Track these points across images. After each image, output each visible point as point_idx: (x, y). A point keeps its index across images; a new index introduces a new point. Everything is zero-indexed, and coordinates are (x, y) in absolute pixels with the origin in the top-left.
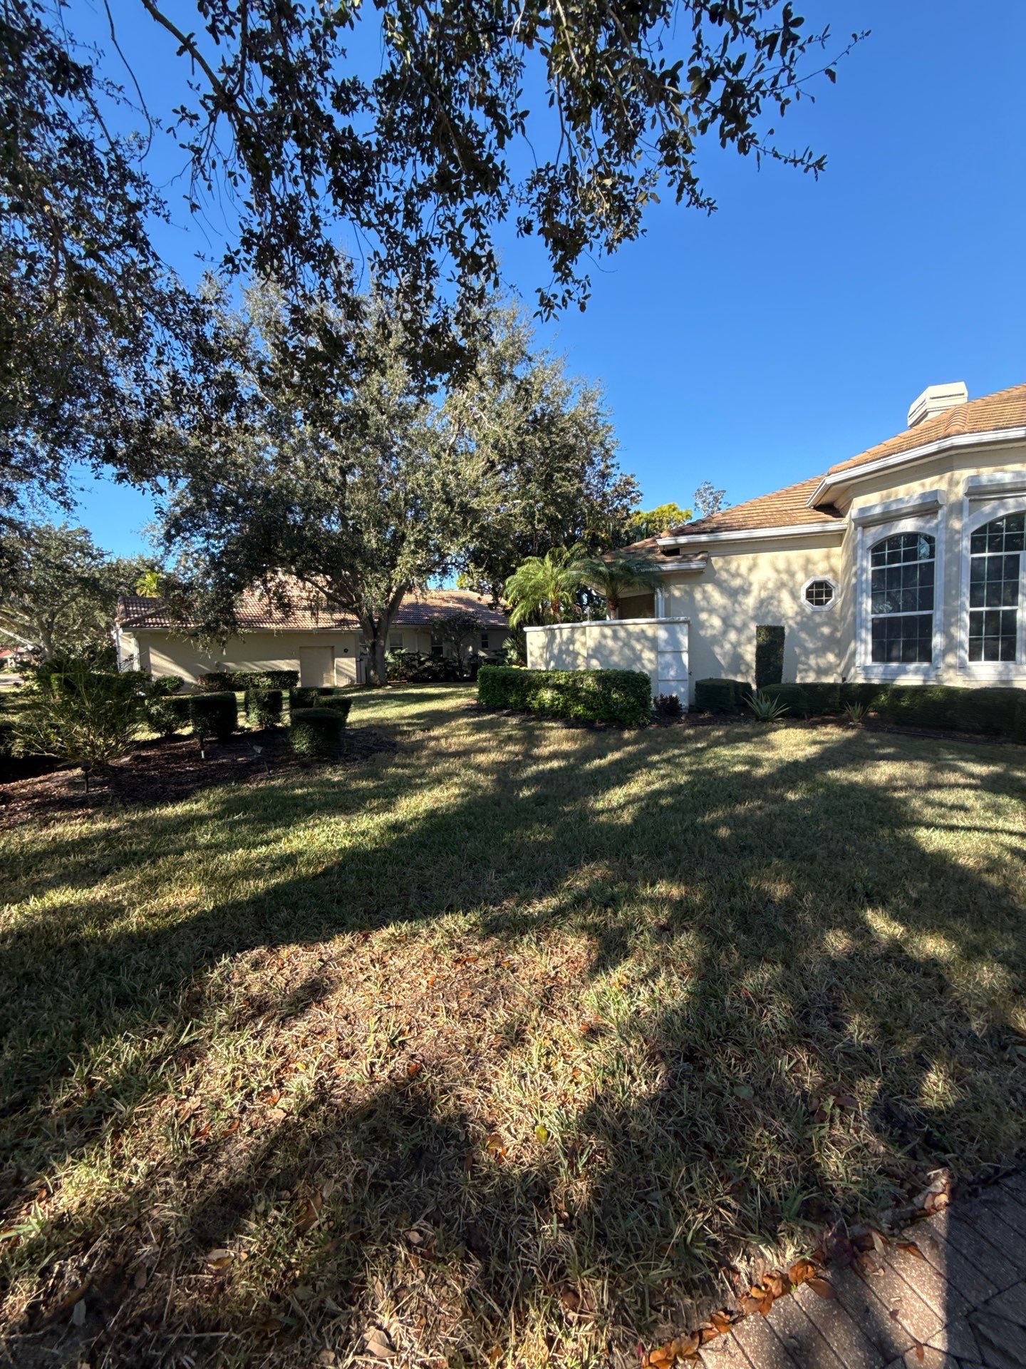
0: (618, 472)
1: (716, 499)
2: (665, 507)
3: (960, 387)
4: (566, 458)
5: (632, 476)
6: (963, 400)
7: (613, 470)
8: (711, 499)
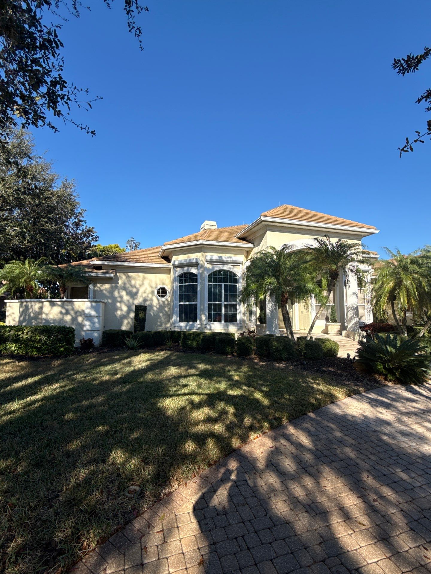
0: (85, 225)
1: (136, 246)
2: (113, 245)
3: (214, 223)
4: (50, 212)
5: (93, 228)
6: (216, 228)
7: (82, 223)
8: (134, 245)
